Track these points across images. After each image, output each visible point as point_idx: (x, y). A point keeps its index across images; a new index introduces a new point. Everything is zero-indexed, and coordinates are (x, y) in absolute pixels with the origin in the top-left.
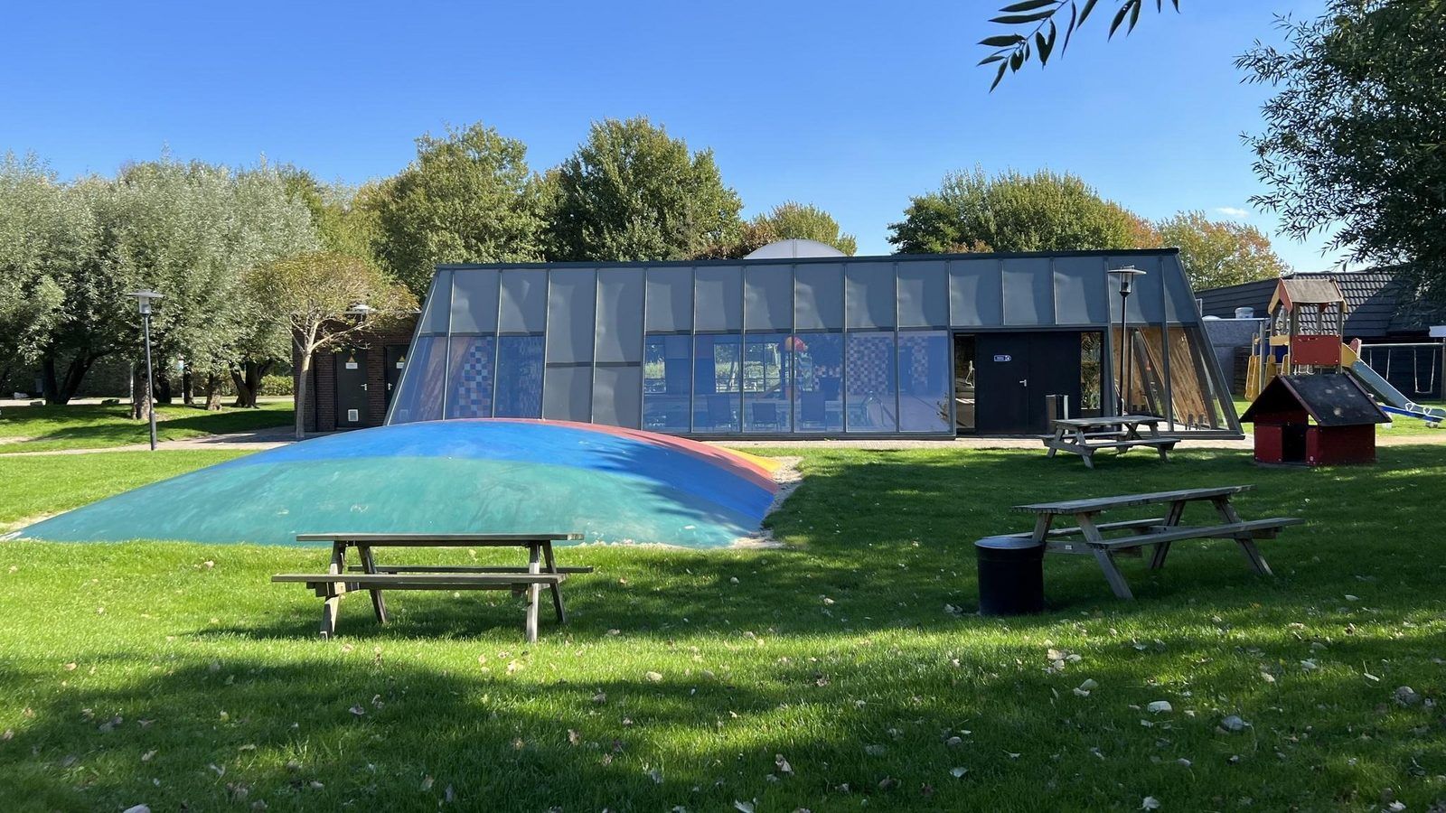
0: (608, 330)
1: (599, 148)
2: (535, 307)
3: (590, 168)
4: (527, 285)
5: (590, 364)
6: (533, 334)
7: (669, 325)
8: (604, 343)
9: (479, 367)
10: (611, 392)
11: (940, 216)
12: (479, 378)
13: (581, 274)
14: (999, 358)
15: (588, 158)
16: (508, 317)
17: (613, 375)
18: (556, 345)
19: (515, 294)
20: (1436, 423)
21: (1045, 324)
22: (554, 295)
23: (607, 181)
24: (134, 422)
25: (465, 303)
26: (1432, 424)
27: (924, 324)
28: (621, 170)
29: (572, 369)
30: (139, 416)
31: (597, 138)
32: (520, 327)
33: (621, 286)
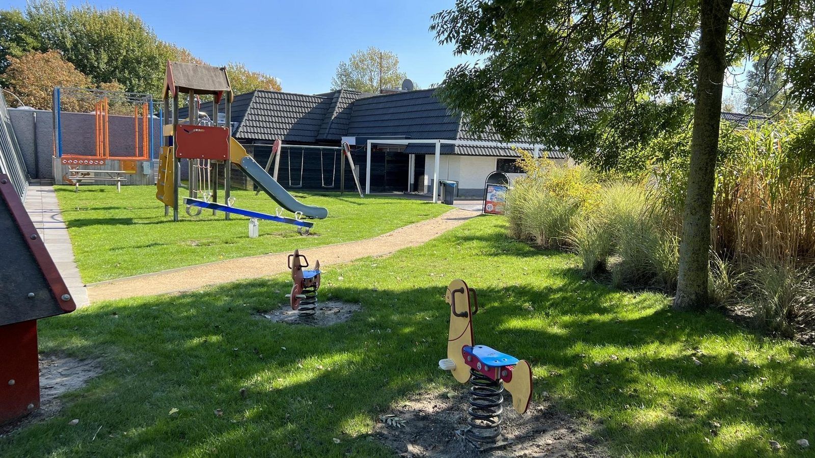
11: (23, 28)
20: (308, 228)
26: (304, 229)
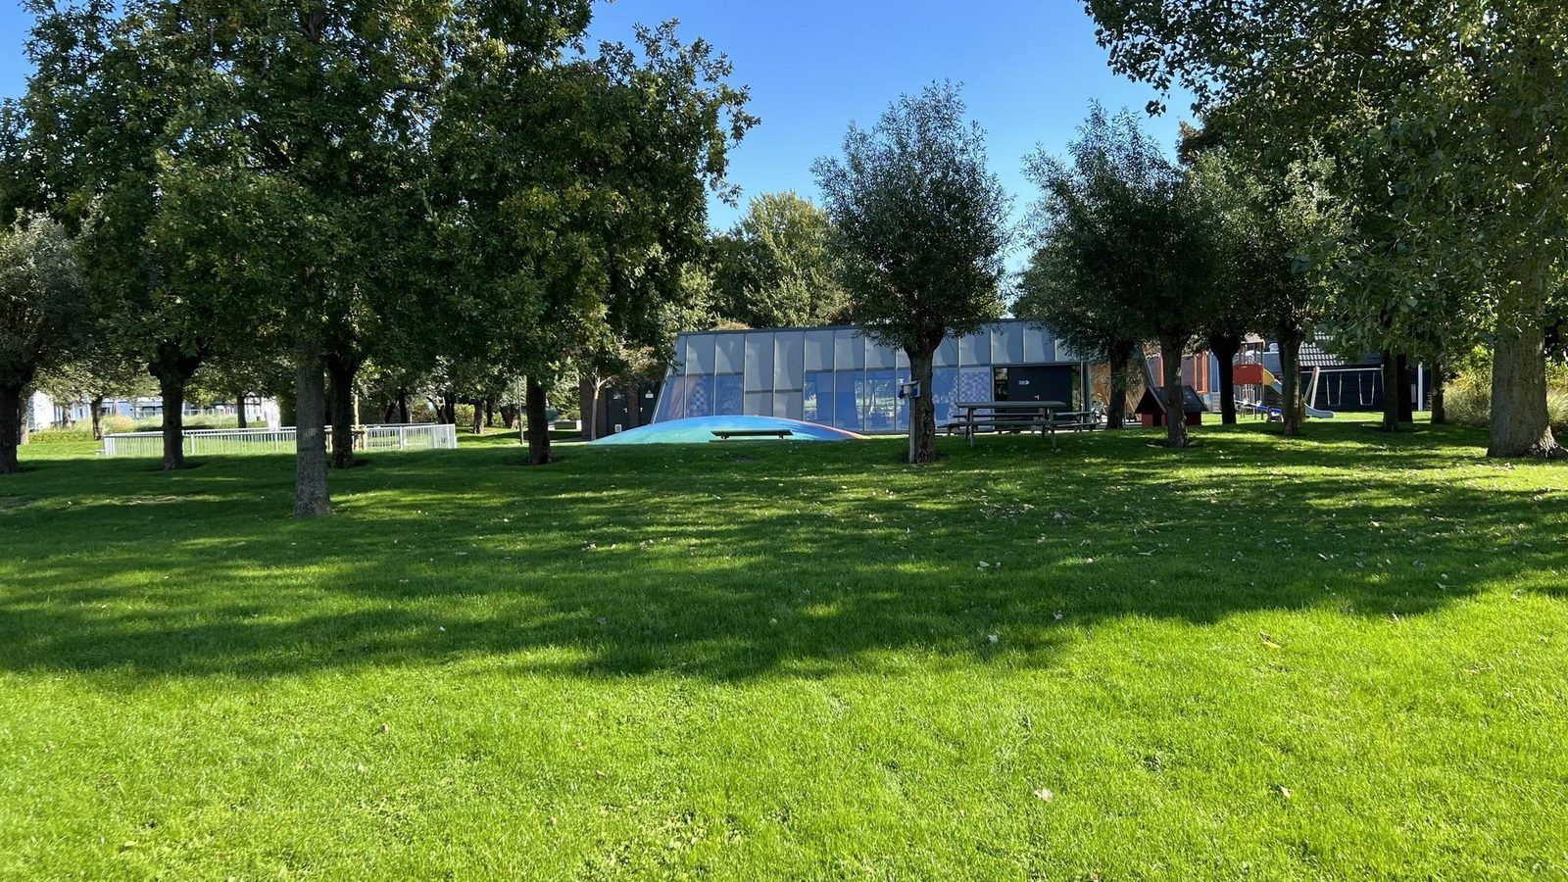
0: (782, 369)
1: (757, 218)
2: (738, 357)
3: (751, 235)
4: (732, 344)
5: (772, 391)
6: (736, 374)
7: (819, 367)
8: (780, 379)
9: (698, 396)
10: (784, 408)
12: (698, 403)
13: (766, 336)
14: (1022, 383)
15: (748, 226)
16: (721, 364)
17: (785, 397)
18: (751, 381)
19: (725, 350)
21: (1049, 361)
22: (749, 350)
23: (765, 246)
24: (476, 435)
25: (695, 355)
27: (975, 363)
28: (776, 236)
29: (760, 395)
30: (478, 432)
31: (755, 210)
32: (729, 370)
33: (789, 343)
